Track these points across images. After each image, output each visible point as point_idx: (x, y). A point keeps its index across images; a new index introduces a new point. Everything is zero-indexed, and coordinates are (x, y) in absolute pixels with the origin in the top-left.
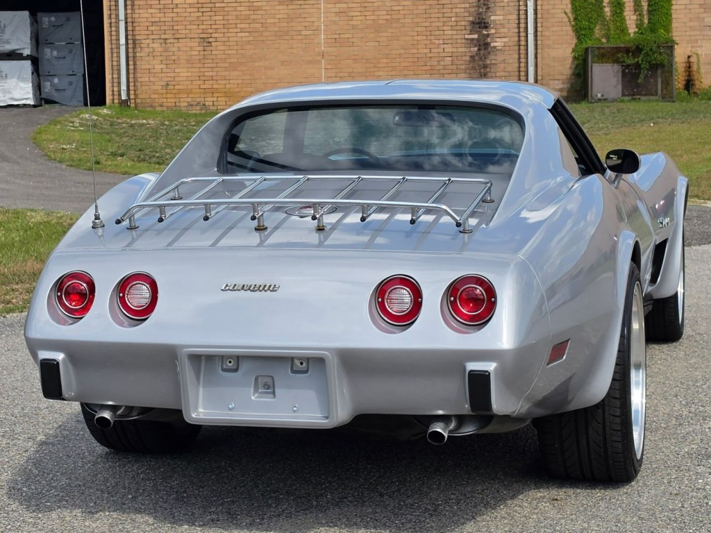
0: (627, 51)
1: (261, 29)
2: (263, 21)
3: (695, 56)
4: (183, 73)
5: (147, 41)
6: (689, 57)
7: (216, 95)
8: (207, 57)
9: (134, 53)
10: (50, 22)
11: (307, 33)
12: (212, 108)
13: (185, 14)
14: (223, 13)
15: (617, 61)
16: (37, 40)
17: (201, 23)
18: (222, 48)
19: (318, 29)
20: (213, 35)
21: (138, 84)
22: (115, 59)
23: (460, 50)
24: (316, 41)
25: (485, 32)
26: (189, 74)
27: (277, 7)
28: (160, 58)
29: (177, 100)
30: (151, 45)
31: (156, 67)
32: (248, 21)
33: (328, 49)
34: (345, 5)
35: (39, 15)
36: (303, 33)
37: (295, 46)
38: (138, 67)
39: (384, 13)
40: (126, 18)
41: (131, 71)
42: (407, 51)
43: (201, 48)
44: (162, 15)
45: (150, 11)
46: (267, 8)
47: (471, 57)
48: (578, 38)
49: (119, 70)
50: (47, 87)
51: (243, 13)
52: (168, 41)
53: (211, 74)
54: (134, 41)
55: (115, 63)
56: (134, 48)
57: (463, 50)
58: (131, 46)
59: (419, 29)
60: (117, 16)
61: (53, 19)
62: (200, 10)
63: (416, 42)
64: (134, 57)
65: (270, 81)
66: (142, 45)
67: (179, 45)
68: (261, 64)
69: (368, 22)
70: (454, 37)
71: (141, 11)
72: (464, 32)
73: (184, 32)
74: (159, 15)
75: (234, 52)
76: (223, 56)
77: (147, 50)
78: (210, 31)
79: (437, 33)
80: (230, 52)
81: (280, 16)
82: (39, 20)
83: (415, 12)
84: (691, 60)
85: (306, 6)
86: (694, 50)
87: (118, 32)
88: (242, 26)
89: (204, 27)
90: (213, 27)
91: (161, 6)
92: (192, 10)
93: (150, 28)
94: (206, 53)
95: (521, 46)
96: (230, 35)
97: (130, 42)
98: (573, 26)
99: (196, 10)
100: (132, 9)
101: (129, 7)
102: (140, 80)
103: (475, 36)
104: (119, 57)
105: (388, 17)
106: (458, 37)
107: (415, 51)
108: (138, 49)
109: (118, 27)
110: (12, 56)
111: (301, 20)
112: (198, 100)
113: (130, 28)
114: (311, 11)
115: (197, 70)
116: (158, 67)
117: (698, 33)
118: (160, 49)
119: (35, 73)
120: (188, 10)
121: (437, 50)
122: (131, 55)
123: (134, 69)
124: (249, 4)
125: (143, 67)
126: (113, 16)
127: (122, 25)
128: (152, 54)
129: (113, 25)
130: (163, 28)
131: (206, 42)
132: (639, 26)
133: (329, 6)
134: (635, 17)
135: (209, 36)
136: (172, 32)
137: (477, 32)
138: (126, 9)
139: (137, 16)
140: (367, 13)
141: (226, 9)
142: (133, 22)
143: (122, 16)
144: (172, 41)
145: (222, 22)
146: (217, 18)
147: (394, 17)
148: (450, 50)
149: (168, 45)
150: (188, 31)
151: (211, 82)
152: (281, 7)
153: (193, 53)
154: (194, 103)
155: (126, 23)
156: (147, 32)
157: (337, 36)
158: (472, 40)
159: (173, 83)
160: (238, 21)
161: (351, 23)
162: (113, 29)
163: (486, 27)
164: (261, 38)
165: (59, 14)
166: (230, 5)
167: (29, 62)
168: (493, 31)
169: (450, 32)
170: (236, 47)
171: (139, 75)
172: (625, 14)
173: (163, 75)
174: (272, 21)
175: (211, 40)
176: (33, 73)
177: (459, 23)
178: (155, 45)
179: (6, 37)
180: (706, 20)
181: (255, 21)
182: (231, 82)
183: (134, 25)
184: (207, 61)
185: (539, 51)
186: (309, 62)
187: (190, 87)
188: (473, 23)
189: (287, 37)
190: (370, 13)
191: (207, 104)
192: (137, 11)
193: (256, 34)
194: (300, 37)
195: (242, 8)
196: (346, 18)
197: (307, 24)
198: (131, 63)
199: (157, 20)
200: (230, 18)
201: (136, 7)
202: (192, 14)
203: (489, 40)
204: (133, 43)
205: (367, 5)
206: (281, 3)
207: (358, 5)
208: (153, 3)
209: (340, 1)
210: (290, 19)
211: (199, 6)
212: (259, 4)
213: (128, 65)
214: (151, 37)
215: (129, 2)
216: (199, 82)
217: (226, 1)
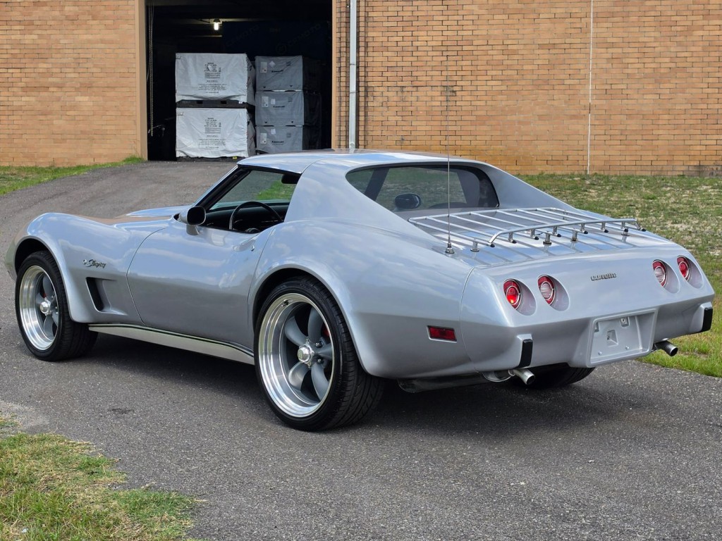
1: (516, 77)
2: (519, 67)
4: (422, 126)
5: (381, 89)
8: (450, 108)
9: (366, 102)
10: (269, 66)
11: (571, 82)
13: (425, 59)
14: (471, 58)
16: (254, 86)
17: (444, 68)
18: (469, 98)
19: (585, 78)
20: (458, 83)
21: (369, 138)
22: (343, 109)
24: (582, 92)
26: (428, 128)
27: (537, 52)
28: (396, 109)
30: (385, 94)
31: (390, 118)
32: (501, 67)
33: (598, 102)
34: (620, 50)
35: (258, 58)
36: (567, 82)
37: (555, 97)
38: (370, 118)
39: (667, 60)
40: (358, 62)
41: (362, 123)
42: (694, 106)
43: (443, 98)
44: (400, 59)
45: (386, 54)
46: (525, 52)
49: (347, 122)
50: (263, 138)
51: (495, 58)
52: (405, 89)
53: (454, 128)
54: (366, 88)
55: (343, 114)
56: (366, 96)
58: (362, 94)
59: (710, 80)
60: (348, 59)
61: (272, 64)
62: (445, 54)
63: (705, 96)
64: (366, 107)
65: (524, 138)
66: (375, 94)
67: (418, 94)
68: (514, 118)
69: (647, 71)
71: (375, 54)
73: (424, 79)
74: (396, 59)
75: (482, 103)
76: (470, 108)
77: (381, 99)
78: (455, 78)
80: (478, 103)
81: (540, 62)
82: (257, 65)
83: (706, 59)
85: (572, 51)
87: (348, 77)
88: (494, 73)
89: (448, 73)
90: (459, 73)
91: (399, 49)
92: (435, 53)
93: (385, 74)
94: (450, 104)
96: (478, 83)
97: (362, 89)
99: (439, 53)
100: (365, 52)
101: (362, 49)
102: (371, 133)
104: (348, 106)
105: (673, 65)
107: (705, 106)
108: (371, 98)
109: (348, 72)
110: (226, 103)
111: (562, 67)
113: (362, 74)
114: (578, 56)
115: (439, 123)
116: (392, 119)
118: (395, 98)
119: (251, 123)
120: (430, 54)
122: (362, 104)
123: (365, 121)
124: (503, 47)
125: (375, 119)
126: (343, 60)
127: (353, 69)
128: (386, 104)
129: (342, 69)
130: (399, 74)
131: (450, 91)
133: (599, 50)
135: (454, 84)
136: (410, 79)
138: (358, 51)
139: (370, 59)
140: (646, 60)
141: (475, 53)
142: (365, 67)
143: (353, 60)
144: (410, 89)
145: (470, 68)
146: (464, 63)
147: (680, 65)
149: (405, 94)
150: (429, 78)
151: (453, 138)
152: (541, 51)
153: (434, 104)
155: (358, 67)
156: (380, 79)
157: (608, 87)
159: (409, 138)
160: (489, 67)
161: (626, 71)
162: (343, 74)
164: (516, 88)
165: (279, 58)
166: (479, 48)
167: (245, 110)
170: (485, 98)
171: (370, 128)
173: (398, 128)
174: (530, 67)
175: (455, 88)
176: (248, 123)
178: (390, 94)
179: (220, 82)
181: (509, 67)
182: (478, 138)
183: (367, 70)
184: (451, 113)
186: (573, 117)
187: (428, 143)
189: (546, 87)
190: (650, 60)
192: (370, 54)
193: (509, 83)
194: (562, 87)
195: (495, 52)
196: (620, 66)
197: (571, 72)
198: (362, 113)
199: (394, 64)
200: (479, 63)
201: (370, 49)
202: (435, 58)
204: (364, 90)
205: (646, 50)
206: (541, 46)
207: (636, 50)
208: (389, 44)
209: (613, 45)
210: (551, 65)
211: (443, 49)
212: (515, 47)
213: (358, 115)
214: (386, 84)
215: (362, 44)
216: (440, 138)
217: (475, 43)
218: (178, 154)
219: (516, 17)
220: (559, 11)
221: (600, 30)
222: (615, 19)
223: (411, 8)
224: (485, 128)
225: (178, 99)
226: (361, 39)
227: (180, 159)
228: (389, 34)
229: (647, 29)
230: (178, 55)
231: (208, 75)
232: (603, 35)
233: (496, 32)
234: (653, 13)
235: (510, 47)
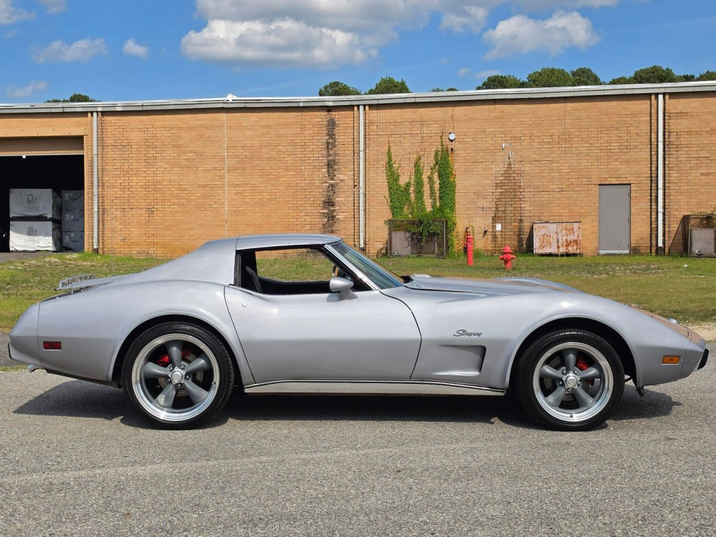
0: (413, 223)
1: (186, 203)
2: (188, 198)
3: (471, 228)
4: (135, 231)
5: (112, 210)
6: (467, 228)
7: (156, 246)
8: (151, 221)
9: (103, 217)
10: (69, 196)
11: (216, 206)
12: (153, 255)
13: (137, 193)
14: (161, 192)
15: (407, 230)
17: (147, 198)
18: (160, 215)
19: (223, 204)
20: (155, 207)
21: (105, 238)
22: (90, 221)
23: (315, 220)
24: (222, 212)
25: (332, 208)
26: (139, 232)
27: (197, 189)
28: (120, 221)
29: (130, 249)
30: (115, 213)
31: (117, 227)
32: (178, 198)
33: (230, 218)
34: (241, 189)
35: (63, 191)
36: (213, 206)
37: (208, 215)
38: (106, 227)
39: (267, 194)
40: (98, 195)
41: (101, 230)
42: (281, 220)
43: (147, 215)
44: (122, 193)
45: (114, 190)
46: (191, 189)
47: (323, 225)
48: (393, 214)
50: (67, 239)
51: (174, 192)
52: (125, 210)
53: (153, 232)
54: (103, 209)
55: (90, 224)
56: (103, 214)
57: (318, 220)
58: (101, 213)
59: (289, 205)
60: (93, 193)
61: (71, 194)
62: (147, 190)
63: (287, 214)
64: (103, 220)
66: (109, 213)
67: (132, 213)
68: (185, 226)
69: (256, 200)
70: (312, 211)
71: (109, 190)
72: (319, 208)
73: (136, 204)
74: (120, 193)
75: (168, 218)
76: (161, 221)
77: (112, 216)
78: (153, 204)
79: (301, 208)
80: (166, 218)
81: (199, 195)
82: (63, 195)
83: (287, 194)
84: (468, 230)
85: (216, 189)
86: (471, 223)
87: (92, 203)
88: (174, 201)
89: (149, 201)
90: (155, 201)
91: (122, 187)
92: (141, 190)
93: (114, 201)
94: (150, 218)
95: (355, 218)
96: (166, 206)
97: (101, 210)
98: (390, 206)
99: (144, 190)
100: (102, 189)
101: (101, 187)
102: (106, 235)
103: (326, 211)
104: (92, 220)
105: (269, 197)
106: (315, 211)
107: (287, 220)
108: (106, 215)
109: (92, 200)
110: (40, 218)
111: (212, 197)
112: (144, 249)
113: (100, 201)
114: (219, 192)
115: (144, 229)
116: (119, 227)
117: (473, 212)
118: (120, 215)
119: (55, 229)
120: (139, 190)
121: (300, 220)
122: (101, 219)
123: (103, 228)
124: (179, 186)
125: (109, 227)
126: (90, 193)
127: (95, 199)
128: (115, 218)
129: (89, 199)
130: (122, 201)
131: (150, 211)
132: (433, 206)
133: (231, 188)
134: (431, 201)
135: (152, 207)
136: (128, 204)
137: (327, 208)
138: (98, 188)
139: (106, 193)
140: (256, 194)
141: (163, 189)
142: (103, 197)
143: (95, 193)
144: (128, 210)
145: (161, 198)
146: (158, 195)
147: (273, 197)
148: (309, 220)
149: (126, 213)
150: (138, 204)
151: (153, 238)
152: (199, 189)
153: (142, 218)
154: (142, 252)
155: (98, 197)
156: (111, 204)
157: (236, 209)
158: (324, 213)
159: (128, 238)
160: (171, 198)
161: (245, 200)
163: (333, 205)
164: (186, 209)
166: (166, 187)
167: (51, 222)
168: (337, 208)
169: (310, 208)
170: (170, 215)
171: (106, 232)
172: (424, 198)
173: (122, 232)
174: (194, 198)
175: (153, 210)
176: (53, 230)
177: (315, 202)
178: (117, 213)
179: (36, 206)
180: (478, 203)
181: (182, 198)
183: (104, 199)
184: (150, 224)
185: (367, 222)
186: (217, 226)
187: (139, 241)
188: (324, 202)
189: (203, 209)
190: (258, 194)
191: (150, 252)
192: (106, 190)
193: (183, 207)
194: (211, 209)
195: (174, 189)
196: (242, 197)
197: (216, 200)
198: (101, 224)
199: (119, 196)
200: (166, 195)
201: (106, 187)
202: (141, 192)
203: (335, 214)
204: (102, 211)
205: (255, 188)
206: (199, 186)
207: (250, 188)
208: (116, 184)
209: (238, 185)
210: (205, 197)
211: (146, 187)
212: (185, 186)
213: (98, 225)
214: (115, 207)
215: (100, 184)
216: (145, 238)
217: (163, 184)
218: (11, 249)
219: (186, 169)
220: (209, 166)
221: (231, 177)
222: (238, 171)
223: (127, 164)
224: (169, 232)
225: (11, 216)
226: (100, 181)
227: (13, 251)
228: (116, 178)
229: (255, 177)
230: (11, 190)
231: (29, 202)
232: (232, 180)
233: (175, 178)
234: (258, 168)
235: (182, 186)
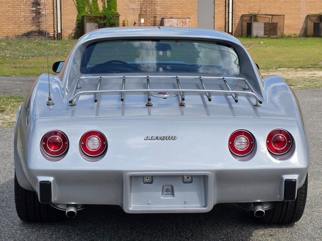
0: (101, 18)
3: (126, 21)
6: (124, 21)
15: (96, 22)
23: (27, 15)
25: (38, 7)
42: (4, 14)
47: (33, 18)
48: (79, 12)
57: (29, 15)
59: (9, 5)
63: (8, 10)
70: (25, 9)
72: (29, 7)
79: (17, 7)
84: (125, 22)
86: (126, 18)
95: (54, 14)
98: (77, 6)
103: (34, 9)
106: (27, 9)
107: (8, 14)
117: (127, 11)
121: (17, 14)
132: (104, 7)
134: (102, 4)
137: (35, 7)
148: (23, 14)
158: (33, 10)
163: (39, 5)
168: (42, 7)
169: (23, 7)
172: (98, 2)
177: (27, 3)
180: (130, 6)
185: (62, 16)
188: (33, 3)
203: (40, 11)
